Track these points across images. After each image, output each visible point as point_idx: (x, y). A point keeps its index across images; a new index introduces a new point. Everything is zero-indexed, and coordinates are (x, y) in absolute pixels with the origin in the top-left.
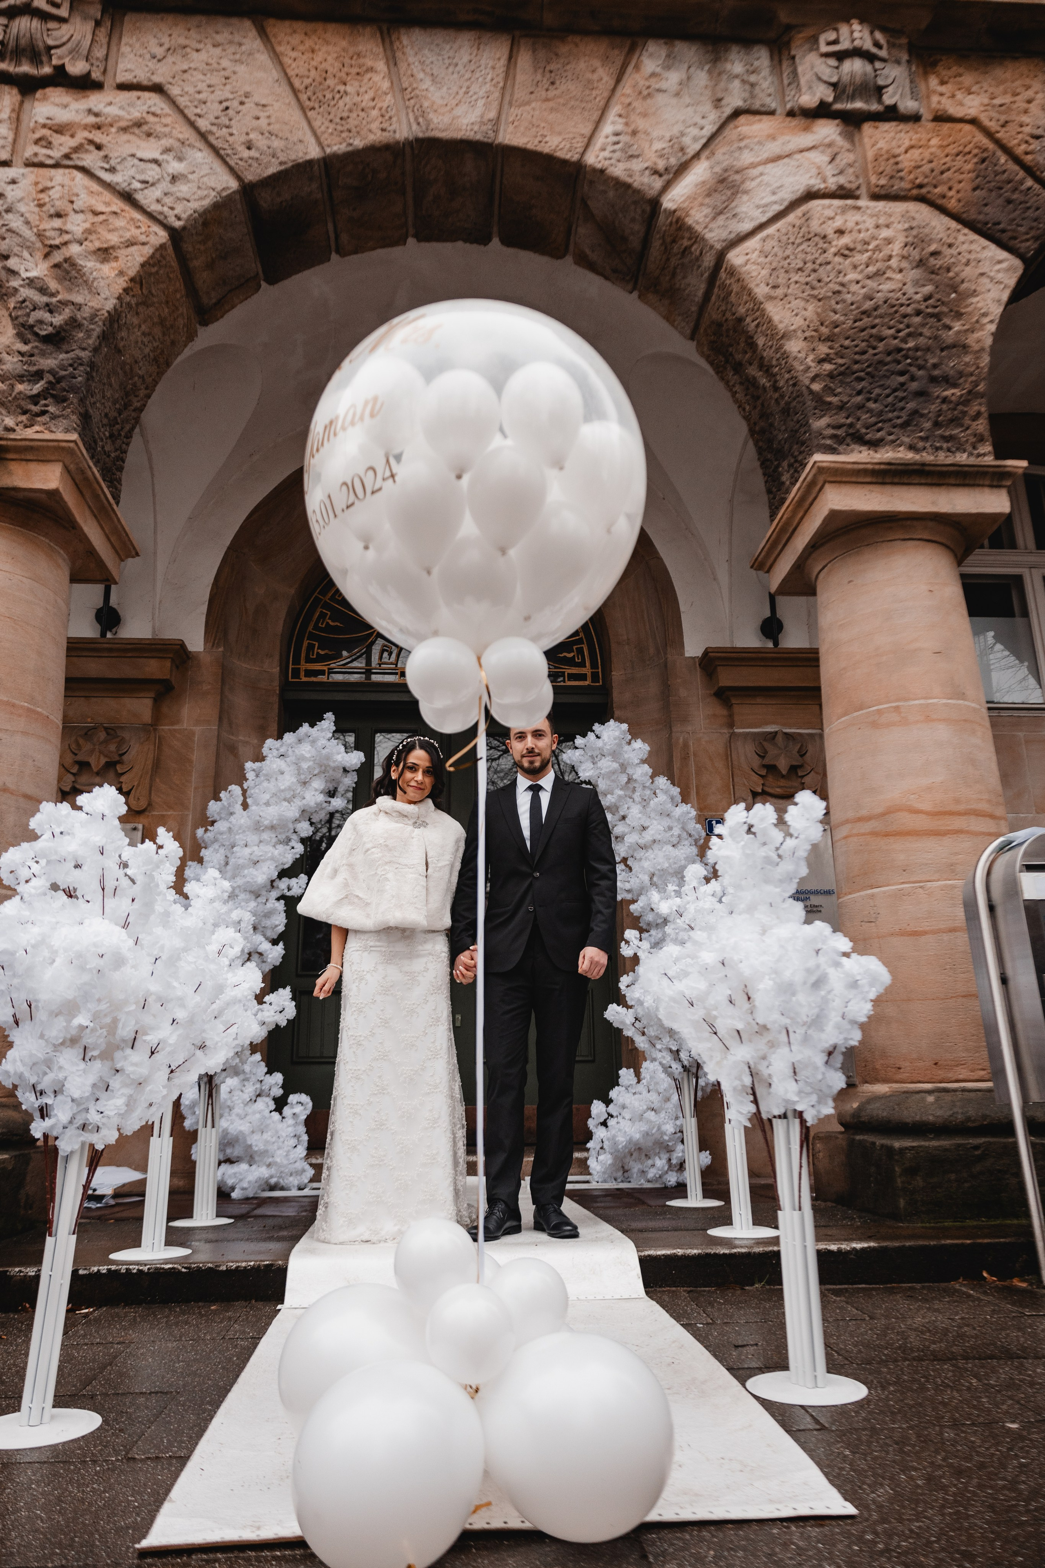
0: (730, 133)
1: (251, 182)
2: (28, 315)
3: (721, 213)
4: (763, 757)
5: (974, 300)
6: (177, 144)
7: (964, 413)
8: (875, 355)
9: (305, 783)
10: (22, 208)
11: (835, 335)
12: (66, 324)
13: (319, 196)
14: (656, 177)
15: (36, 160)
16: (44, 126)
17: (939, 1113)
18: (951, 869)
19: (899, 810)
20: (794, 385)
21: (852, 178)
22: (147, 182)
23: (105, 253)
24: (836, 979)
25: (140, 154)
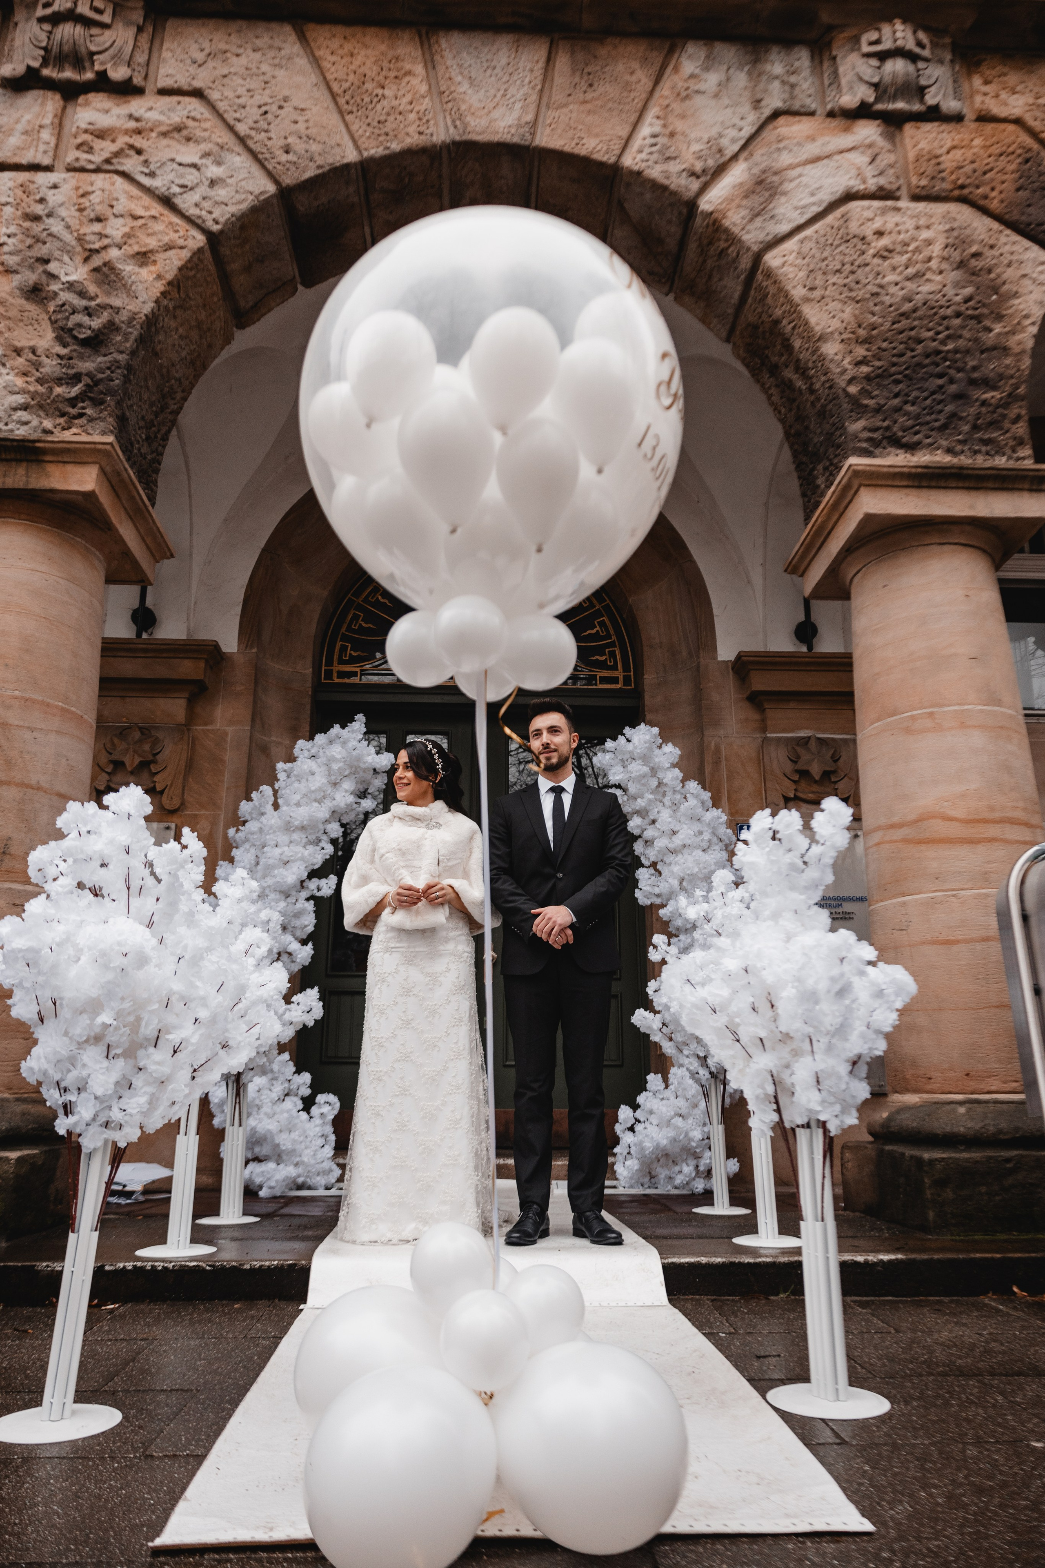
0: (769, 134)
1: (288, 186)
2: (67, 318)
3: (758, 215)
4: (795, 762)
5: (1016, 302)
6: (216, 149)
7: (1004, 416)
8: (913, 357)
9: (335, 784)
10: (63, 212)
11: (872, 337)
12: (104, 327)
13: (356, 200)
14: (693, 179)
15: (77, 165)
16: (86, 131)
17: (970, 1124)
18: (985, 878)
19: (933, 817)
20: (830, 387)
21: (893, 179)
22: (186, 187)
23: (143, 257)
24: (861, 990)
25: (179, 159)
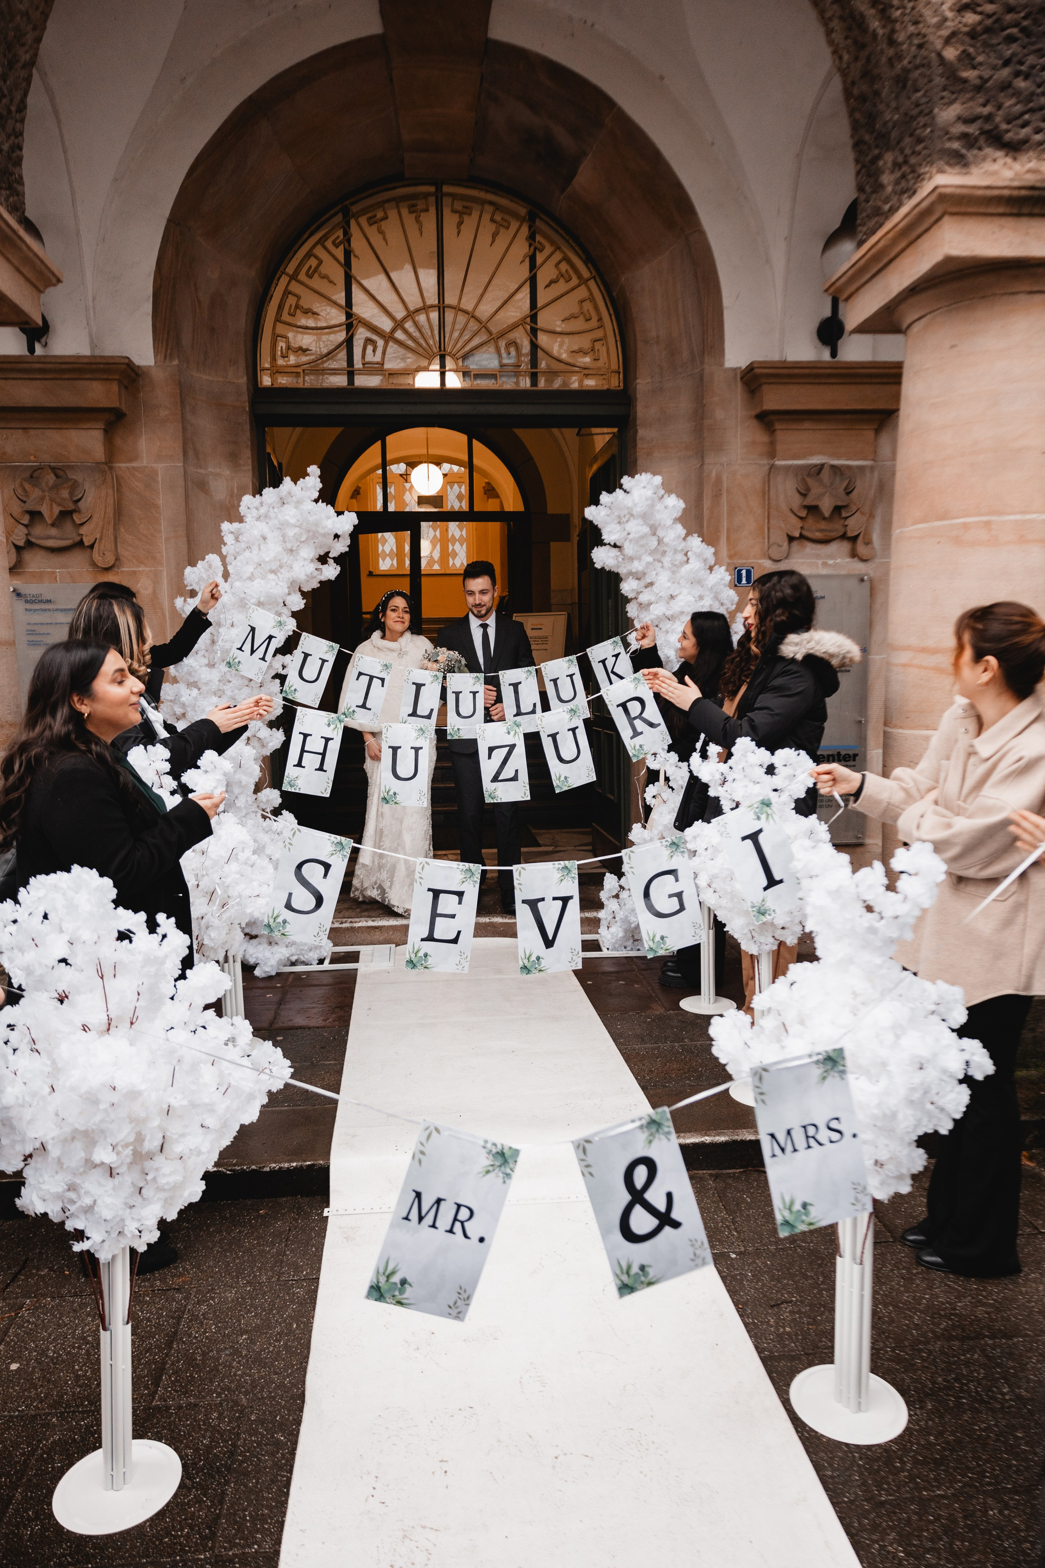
4: (804, 495)
9: (291, 551)
